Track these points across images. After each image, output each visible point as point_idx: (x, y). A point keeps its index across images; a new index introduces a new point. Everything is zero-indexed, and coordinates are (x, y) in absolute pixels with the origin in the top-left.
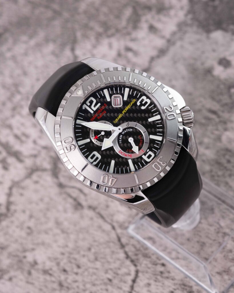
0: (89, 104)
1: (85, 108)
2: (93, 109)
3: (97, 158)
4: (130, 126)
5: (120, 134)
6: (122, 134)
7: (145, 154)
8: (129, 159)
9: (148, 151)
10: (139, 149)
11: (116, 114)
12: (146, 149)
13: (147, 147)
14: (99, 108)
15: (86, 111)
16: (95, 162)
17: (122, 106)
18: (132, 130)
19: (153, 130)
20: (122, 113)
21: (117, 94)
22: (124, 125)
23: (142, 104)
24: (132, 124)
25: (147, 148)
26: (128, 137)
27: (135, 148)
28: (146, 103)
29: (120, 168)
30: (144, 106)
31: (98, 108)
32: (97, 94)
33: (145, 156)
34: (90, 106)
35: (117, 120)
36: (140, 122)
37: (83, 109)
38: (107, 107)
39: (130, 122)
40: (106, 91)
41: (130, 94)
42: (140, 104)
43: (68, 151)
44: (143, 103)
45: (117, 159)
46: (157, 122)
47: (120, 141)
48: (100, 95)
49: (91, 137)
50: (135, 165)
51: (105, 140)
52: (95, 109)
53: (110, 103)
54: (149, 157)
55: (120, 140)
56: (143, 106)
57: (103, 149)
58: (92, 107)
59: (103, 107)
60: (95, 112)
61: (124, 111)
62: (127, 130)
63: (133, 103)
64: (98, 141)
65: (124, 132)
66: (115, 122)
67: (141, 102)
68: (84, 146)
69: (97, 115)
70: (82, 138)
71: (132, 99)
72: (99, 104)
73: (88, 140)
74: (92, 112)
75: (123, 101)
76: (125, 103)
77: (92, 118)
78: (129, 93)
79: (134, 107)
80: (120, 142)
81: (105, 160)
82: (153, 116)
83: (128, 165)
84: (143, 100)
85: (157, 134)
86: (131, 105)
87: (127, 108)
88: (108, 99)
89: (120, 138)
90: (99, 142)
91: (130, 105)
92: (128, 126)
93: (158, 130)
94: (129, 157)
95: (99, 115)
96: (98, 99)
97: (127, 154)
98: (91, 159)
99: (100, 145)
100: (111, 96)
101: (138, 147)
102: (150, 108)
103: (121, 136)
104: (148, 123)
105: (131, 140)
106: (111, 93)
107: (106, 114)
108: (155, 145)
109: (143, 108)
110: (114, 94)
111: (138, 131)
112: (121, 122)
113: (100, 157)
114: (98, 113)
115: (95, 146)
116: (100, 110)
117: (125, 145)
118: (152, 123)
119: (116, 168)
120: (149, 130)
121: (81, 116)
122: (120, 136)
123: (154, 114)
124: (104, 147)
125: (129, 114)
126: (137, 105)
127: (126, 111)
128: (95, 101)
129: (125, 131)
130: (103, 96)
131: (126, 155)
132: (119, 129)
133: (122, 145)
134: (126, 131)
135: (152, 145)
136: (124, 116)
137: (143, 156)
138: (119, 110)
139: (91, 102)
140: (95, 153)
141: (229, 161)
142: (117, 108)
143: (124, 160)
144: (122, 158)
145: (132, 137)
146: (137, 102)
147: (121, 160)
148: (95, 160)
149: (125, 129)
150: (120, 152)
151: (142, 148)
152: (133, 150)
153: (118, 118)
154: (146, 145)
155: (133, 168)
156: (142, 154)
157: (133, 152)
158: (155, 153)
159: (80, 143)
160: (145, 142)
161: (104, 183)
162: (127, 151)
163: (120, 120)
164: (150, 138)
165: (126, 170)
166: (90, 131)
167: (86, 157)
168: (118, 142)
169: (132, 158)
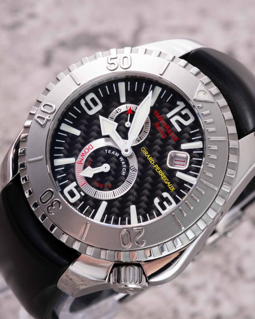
0: (183, 113)
1: (179, 105)
2: (173, 117)
4: (131, 171)
5: (119, 151)
6: (119, 156)
7: (77, 187)
8: (76, 160)
9: (82, 193)
10: (87, 179)
11: (156, 154)
12: (84, 190)
13: (88, 193)
14: (173, 128)
15: (172, 106)
16: (85, 104)
17: (167, 166)
18: (123, 174)
19: (115, 210)
20: (155, 164)
21: (190, 164)
22: (134, 163)
23: (162, 199)
24: (133, 177)
25: (86, 192)
26: (113, 165)
27: (90, 172)
28: (164, 208)
29: (64, 142)
30: (159, 204)
31: (173, 126)
32: (198, 130)
33: (75, 187)
34: (179, 114)
35: (145, 153)
37: (178, 102)
38: (172, 141)
39: (136, 173)
40: (198, 144)
41: (185, 184)
42: (165, 197)
43: (109, 59)
44: (165, 203)
45: (80, 139)
46: (127, 218)
47: (109, 151)
48: (194, 135)
49: (128, 105)
50: (63, 168)
51: (114, 125)
52: (173, 121)
53: (177, 147)
54: (72, 194)
55: (111, 152)
56: (159, 201)
57: (101, 118)
58: (178, 118)
59: (172, 135)
60: (168, 121)
61: (158, 168)
62: (125, 166)
63: (169, 186)
64: (118, 114)
65: (123, 161)
66: (143, 149)
67: (167, 200)
68: (115, 92)
69: (163, 122)
70: (129, 90)
71: (176, 186)
72: (179, 129)
73: (123, 99)
74: (169, 115)
75: (176, 170)
76: (171, 173)
77: (159, 114)
78: (187, 183)
79: (161, 185)
80: (108, 151)
81: (85, 121)
82: (138, 214)
83: (66, 156)
84: (169, 203)
85: (106, 215)
86: (166, 183)
87: (162, 174)
88: (184, 146)
89: (113, 152)
90: (116, 116)
91: (166, 180)
92: (132, 168)
93: (113, 217)
94: (79, 160)
95: (160, 125)
96: (188, 129)
97: (85, 158)
98: (91, 97)
99: (110, 116)
100: (190, 151)
101: (91, 176)
102: (154, 212)
104: (128, 203)
105: (105, 168)
106: (194, 152)
107: (161, 139)
108: (88, 206)
109: (156, 201)
110: (191, 158)
111: (119, 184)
112: (142, 160)
113: (91, 113)
114: (165, 124)
115: (111, 109)
116: (170, 129)
117: (101, 158)
118: (127, 209)
119: (66, 135)
120: (117, 203)
121: (166, 96)
122: (117, 153)
123: (141, 217)
124: (103, 120)
126: (163, 192)
127: (158, 171)
128: (186, 123)
129: (123, 163)
130: (193, 139)
131: (83, 155)
132: (127, 151)
133: (102, 152)
134: (124, 165)
135: (91, 202)
136: (150, 165)
137: (74, 184)
138: (161, 161)
139: (186, 117)
140: (100, 107)
142: (167, 157)
143: (76, 151)
144: (80, 150)
145: (110, 171)
146: (168, 192)
147: (79, 145)
148: (87, 104)
149: (127, 163)
150: (90, 147)
151: (88, 185)
152: (89, 167)
153: (149, 156)
154: (91, 191)
155: (59, 162)
156: (78, 182)
157: (85, 167)
158: (75, 205)
159: (122, 86)
160: (97, 191)
161: (44, 106)
162: (90, 159)
163: (145, 158)
164: (102, 201)
165: (59, 151)
166: (136, 106)
167: (94, 89)
168: (109, 148)
169: (76, 164)
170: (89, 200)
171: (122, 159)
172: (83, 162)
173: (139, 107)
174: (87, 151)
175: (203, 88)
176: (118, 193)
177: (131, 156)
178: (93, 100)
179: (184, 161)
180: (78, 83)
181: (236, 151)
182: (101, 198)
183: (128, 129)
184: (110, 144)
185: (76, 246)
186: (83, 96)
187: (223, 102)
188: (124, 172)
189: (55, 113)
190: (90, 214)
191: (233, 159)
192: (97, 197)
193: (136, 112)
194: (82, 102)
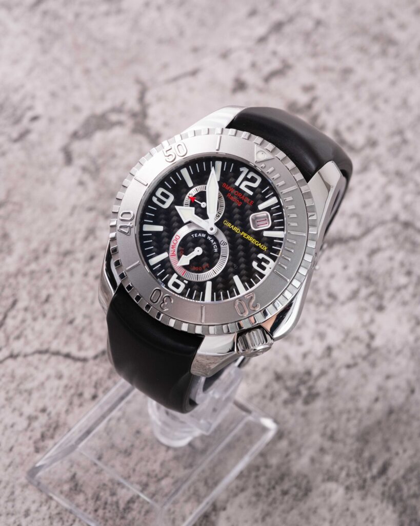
0: (249, 176)
1: (242, 172)
2: (242, 184)
3: (163, 203)
4: (222, 246)
5: (205, 232)
6: (206, 237)
7: (179, 278)
8: (168, 254)
9: (185, 281)
10: (185, 267)
11: (238, 222)
12: (187, 278)
13: (190, 280)
14: (245, 194)
15: (237, 174)
16: (158, 200)
17: (252, 229)
18: (216, 251)
19: (221, 286)
20: (241, 232)
21: (272, 220)
22: (222, 238)
23: (259, 261)
24: (226, 250)
25: (188, 279)
26: (204, 246)
27: (186, 260)
28: (264, 268)
29: (151, 241)
30: (258, 266)
31: (244, 192)
32: (268, 187)
33: (177, 278)
34: (246, 179)
35: (229, 225)
36: (231, 263)
37: (240, 168)
38: (248, 206)
39: (228, 246)
40: (273, 200)
41: (275, 241)
42: (261, 258)
43: (165, 152)
44: (263, 263)
45: (165, 234)
46: (234, 289)
47: (196, 235)
48: (266, 193)
49: (197, 187)
50: (160, 265)
51: (192, 210)
52: (242, 187)
53: (255, 210)
54: (176, 285)
55: (198, 235)
56: (257, 264)
57: (177, 207)
58: (246, 183)
59: (247, 200)
60: (238, 189)
61: (245, 234)
62: (215, 243)
63: (261, 247)
64: (190, 199)
65: (211, 239)
66: (225, 222)
67: (264, 260)
68: (181, 179)
69: (234, 192)
70: (192, 173)
71: (267, 244)
72: (251, 193)
73: (190, 183)
74: (237, 184)
75: (262, 231)
76: (258, 235)
77: (227, 185)
78: (276, 238)
79: (253, 249)
80: (194, 236)
81: (163, 216)
82: (243, 282)
83: (159, 253)
84: (267, 262)
85: (215, 293)
86: (257, 245)
87: (250, 238)
88: (261, 207)
89: (200, 235)
90: (190, 201)
91: (257, 243)
92: (222, 243)
93: (221, 293)
94: (171, 252)
95: (233, 195)
96: (259, 190)
97: (176, 249)
98: (160, 192)
99: (184, 203)
100: (268, 209)
101: (188, 263)
102: (256, 275)
103: (204, 235)
104: (230, 276)
105: (198, 251)
106: (272, 209)
107: (238, 207)
108: (195, 291)
109: (255, 264)
110: (271, 215)
111: (216, 261)
112: (228, 232)
113: (166, 206)
114: (236, 193)
115: (183, 196)
116: (243, 195)
117: (190, 244)
118: (231, 282)
119: (151, 234)
120: (220, 279)
121: (228, 167)
123: (246, 283)
124: (180, 209)
125: (243, 244)
126: (257, 254)
127: (246, 237)
128: (255, 185)
129: (212, 241)
130: (266, 197)
131: (173, 247)
132: (212, 229)
133: (189, 238)
134: (213, 242)
135: (196, 287)
136: (237, 235)
137: (175, 276)
138: (245, 227)
139: (253, 180)
140: (172, 198)
141: (285, 493)
142: (249, 222)
143: (165, 246)
144: (169, 243)
145: (203, 253)
146: (262, 253)
147: (166, 240)
148: (159, 200)
149: (216, 240)
150: (177, 237)
151: (188, 272)
152: (183, 256)
153: (233, 226)
154: (193, 277)
155: (154, 261)
156: (178, 273)
157: (179, 257)
158: (183, 294)
159: (184, 172)
160: (199, 274)
161: (122, 215)
162: (181, 248)
163: (230, 230)
164: (206, 282)
165: (150, 251)
166: (205, 186)
167: (161, 183)
168: (194, 232)
169: (170, 257)
170: (194, 285)
171: (209, 238)
172: (176, 253)
173: (207, 186)
174: (175, 242)
175: (259, 148)
176: (218, 269)
177: (217, 233)
178: (163, 194)
179: (266, 220)
180: (146, 184)
181: (308, 195)
182: (204, 280)
183: (206, 208)
184: (194, 228)
185: (198, 330)
186: (153, 193)
187: (281, 154)
188: (216, 249)
189: (135, 218)
190: (200, 297)
191: (309, 203)
192: (200, 280)
193: (207, 191)
194: (155, 200)
